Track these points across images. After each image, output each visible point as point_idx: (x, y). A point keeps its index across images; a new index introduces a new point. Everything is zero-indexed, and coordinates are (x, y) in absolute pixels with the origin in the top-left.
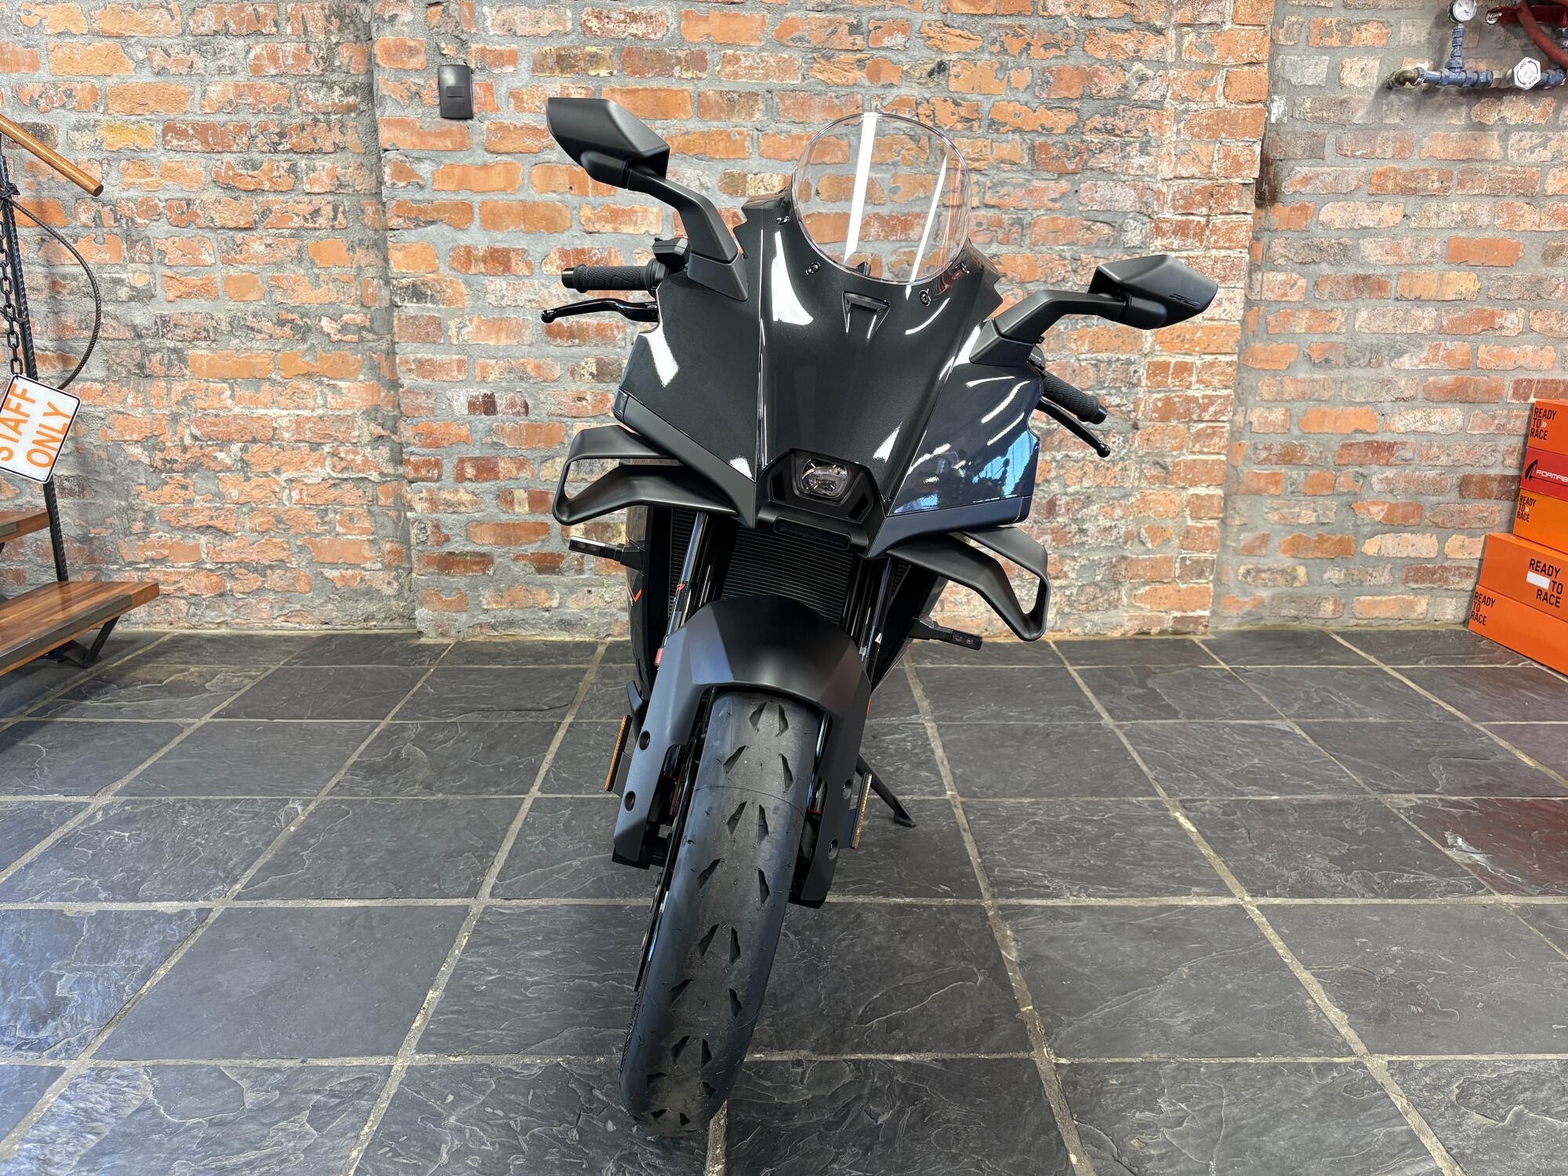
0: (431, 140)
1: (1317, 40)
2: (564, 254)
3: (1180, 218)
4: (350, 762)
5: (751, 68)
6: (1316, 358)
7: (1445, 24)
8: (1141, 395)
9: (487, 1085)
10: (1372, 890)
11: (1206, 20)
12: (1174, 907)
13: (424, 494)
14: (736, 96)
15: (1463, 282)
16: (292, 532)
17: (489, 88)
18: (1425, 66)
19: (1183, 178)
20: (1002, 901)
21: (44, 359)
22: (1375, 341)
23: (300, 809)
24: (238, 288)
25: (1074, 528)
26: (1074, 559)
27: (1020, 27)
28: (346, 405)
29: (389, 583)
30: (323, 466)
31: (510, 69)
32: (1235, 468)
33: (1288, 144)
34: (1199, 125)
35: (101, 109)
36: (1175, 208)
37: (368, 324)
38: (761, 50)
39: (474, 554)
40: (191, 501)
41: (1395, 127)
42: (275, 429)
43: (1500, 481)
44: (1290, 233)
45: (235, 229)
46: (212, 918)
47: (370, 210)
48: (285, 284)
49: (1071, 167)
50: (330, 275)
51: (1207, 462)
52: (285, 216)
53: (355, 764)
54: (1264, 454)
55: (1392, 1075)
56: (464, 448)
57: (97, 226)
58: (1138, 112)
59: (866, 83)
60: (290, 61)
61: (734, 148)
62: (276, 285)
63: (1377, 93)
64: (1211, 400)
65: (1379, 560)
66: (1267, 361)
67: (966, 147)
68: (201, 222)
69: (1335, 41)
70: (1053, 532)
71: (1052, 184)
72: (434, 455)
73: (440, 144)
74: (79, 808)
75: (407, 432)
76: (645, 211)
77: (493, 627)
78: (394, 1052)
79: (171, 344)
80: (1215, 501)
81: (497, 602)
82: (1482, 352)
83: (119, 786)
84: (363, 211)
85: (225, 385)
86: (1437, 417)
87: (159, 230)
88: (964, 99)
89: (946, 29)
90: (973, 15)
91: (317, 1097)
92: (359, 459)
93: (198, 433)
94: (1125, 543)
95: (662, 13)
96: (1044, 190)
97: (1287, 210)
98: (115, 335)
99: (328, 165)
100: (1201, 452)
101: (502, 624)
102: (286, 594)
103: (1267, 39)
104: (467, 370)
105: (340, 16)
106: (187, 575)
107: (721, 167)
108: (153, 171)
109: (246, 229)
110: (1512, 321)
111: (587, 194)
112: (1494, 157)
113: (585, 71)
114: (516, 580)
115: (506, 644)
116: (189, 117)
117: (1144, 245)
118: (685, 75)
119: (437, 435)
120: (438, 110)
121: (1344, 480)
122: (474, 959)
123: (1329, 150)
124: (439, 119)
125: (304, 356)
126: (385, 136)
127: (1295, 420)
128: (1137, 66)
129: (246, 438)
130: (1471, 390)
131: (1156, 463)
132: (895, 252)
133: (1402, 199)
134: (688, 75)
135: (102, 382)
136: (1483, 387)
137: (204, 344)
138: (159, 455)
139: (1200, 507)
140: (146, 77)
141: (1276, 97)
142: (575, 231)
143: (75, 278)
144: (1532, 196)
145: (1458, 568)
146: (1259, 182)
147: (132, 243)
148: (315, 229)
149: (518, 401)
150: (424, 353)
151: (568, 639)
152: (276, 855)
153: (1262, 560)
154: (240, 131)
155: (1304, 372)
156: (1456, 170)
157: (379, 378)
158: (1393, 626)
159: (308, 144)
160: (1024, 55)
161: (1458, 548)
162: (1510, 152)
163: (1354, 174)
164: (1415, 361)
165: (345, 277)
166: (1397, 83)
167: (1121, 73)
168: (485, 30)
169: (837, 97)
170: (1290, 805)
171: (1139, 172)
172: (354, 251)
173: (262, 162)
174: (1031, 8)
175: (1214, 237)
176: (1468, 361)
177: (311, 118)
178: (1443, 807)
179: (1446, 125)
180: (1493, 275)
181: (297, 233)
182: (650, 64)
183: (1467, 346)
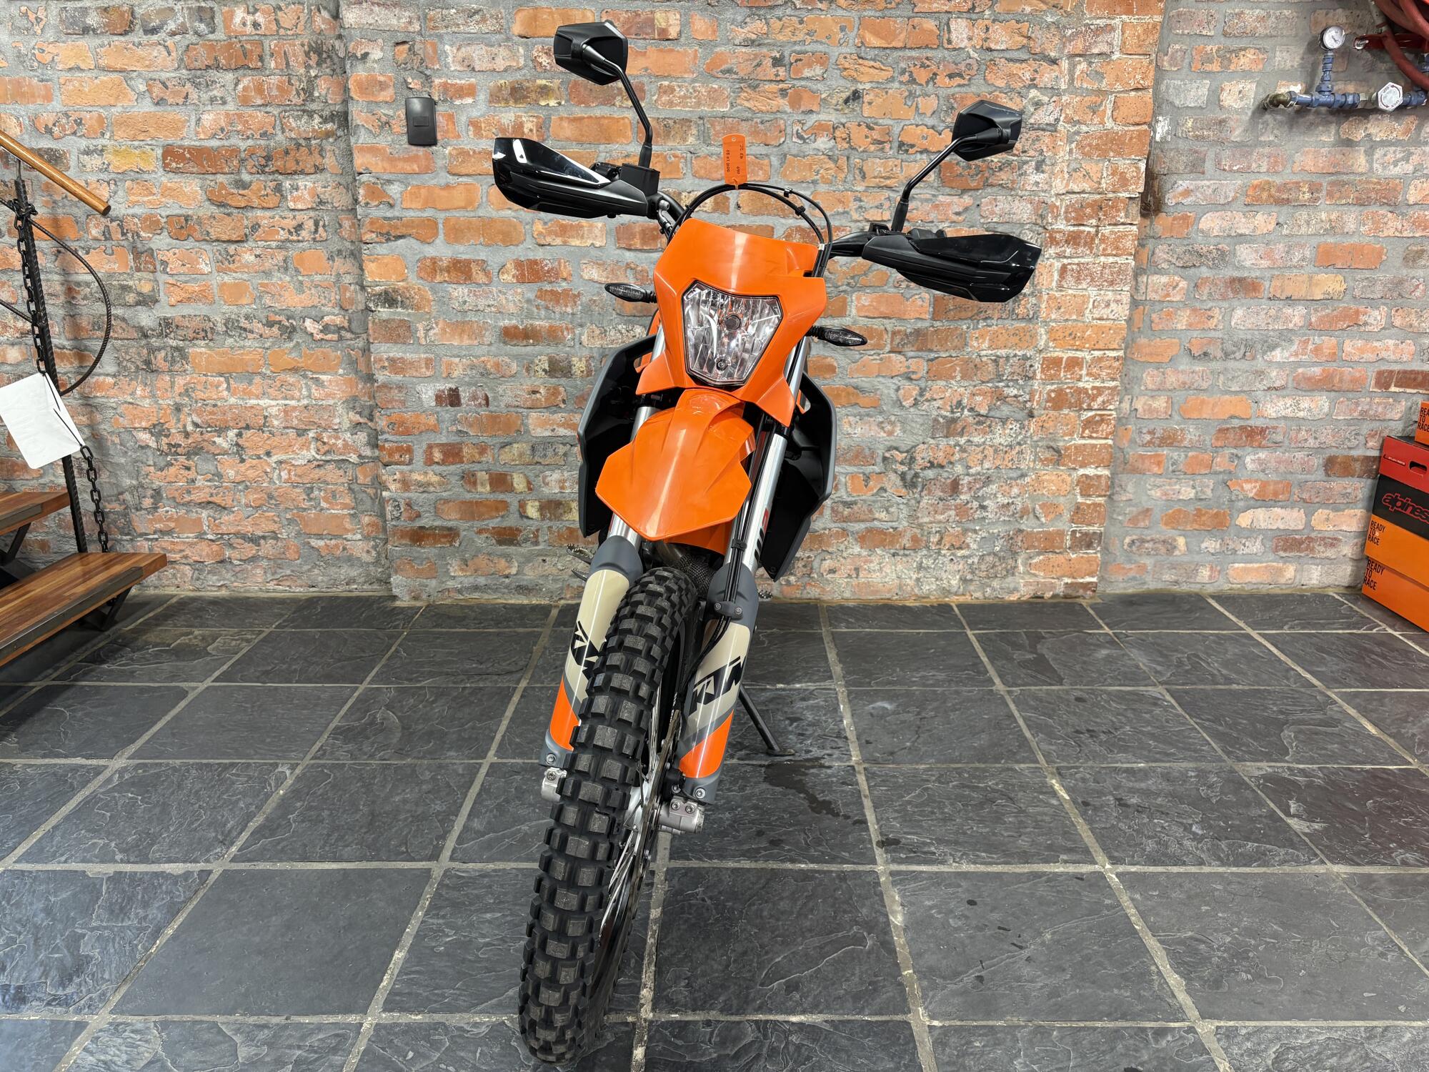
0: (400, 165)
1: (1199, 66)
2: (519, 264)
3: (1072, 229)
4: (332, 726)
5: (685, 97)
6: (1196, 352)
7: (1316, 50)
8: (1036, 387)
9: (441, 1042)
10: (1219, 859)
11: (1096, 51)
12: (1044, 874)
13: (397, 476)
14: (671, 122)
15: (1331, 283)
16: (282, 507)
17: (451, 118)
18: (1297, 88)
19: (1075, 193)
20: (895, 867)
21: (63, 357)
22: (1249, 337)
23: (288, 772)
24: (232, 293)
25: (975, 504)
26: (975, 531)
27: (927, 58)
28: (328, 396)
29: (368, 552)
30: (308, 450)
31: (469, 100)
32: (1122, 450)
33: (1171, 160)
34: (1090, 145)
35: (107, 135)
36: (1067, 220)
37: (346, 325)
38: (694, 81)
39: (442, 528)
40: (193, 481)
41: (1270, 144)
42: (266, 417)
43: (1362, 461)
44: (1173, 240)
45: (230, 241)
46: (213, 877)
47: (346, 224)
48: (273, 290)
49: (973, 184)
50: (312, 281)
51: (1095, 446)
52: (272, 230)
53: (337, 728)
54: (1148, 437)
55: (1219, 1040)
56: (433, 435)
57: (106, 239)
58: (1033, 134)
59: (788, 109)
60: (275, 92)
61: (671, 170)
62: (265, 291)
63: (1254, 113)
64: (1100, 391)
65: (1252, 532)
66: (1151, 354)
67: (876, 166)
68: (197, 235)
70: (956, 508)
71: (955, 199)
72: (405, 442)
73: (408, 168)
74: (98, 771)
75: (382, 423)
76: (591, 226)
77: (459, 591)
78: (364, 1011)
79: (174, 343)
80: (1103, 481)
81: (462, 570)
82: (1348, 347)
83: (133, 748)
84: (341, 226)
85: (222, 379)
86: (1305, 403)
87: (161, 243)
88: (876, 124)
89: (860, 61)
90: (885, 48)
91: (298, 1052)
92: (340, 443)
93: (198, 420)
94: (1021, 517)
96: (949, 204)
97: (1170, 219)
98: (124, 336)
99: (310, 185)
100: (1091, 437)
101: (467, 589)
102: (277, 562)
103: (1152, 66)
104: (434, 368)
105: (319, 52)
106: (191, 545)
108: (155, 190)
109: (237, 242)
110: (1375, 317)
112: (1360, 170)
113: (536, 101)
114: (479, 550)
115: (471, 608)
116: (186, 143)
118: (626, 104)
119: (408, 424)
120: (405, 138)
121: (1221, 462)
122: (435, 921)
123: (1209, 165)
124: (407, 146)
125: (290, 353)
126: (359, 161)
127: (1176, 407)
128: (1033, 93)
129: (241, 425)
130: (1336, 380)
131: (1049, 447)
133: (1275, 209)
135: (114, 376)
136: (1347, 377)
137: (203, 343)
138: (165, 440)
139: (1090, 486)
140: (147, 106)
141: (1160, 118)
142: (529, 243)
143: (88, 284)
144: (1393, 206)
145: (1323, 539)
146: (1144, 196)
147: (137, 254)
148: (299, 241)
149: (480, 394)
150: (395, 352)
151: (526, 602)
152: (267, 819)
153: (1146, 532)
154: (231, 156)
155: (1184, 364)
156: (1325, 182)
157: (356, 372)
158: (1264, 589)
159: (292, 166)
160: (931, 84)
161: (1324, 521)
162: (1375, 165)
163: (1231, 187)
164: (1286, 354)
165: (325, 284)
166: (1272, 104)
167: (1018, 100)
168: (447, 66)
169: (762, 123)
170: (1154, 771)
171: (1035, 188)
172: (334, 261)
173: (251, 182)
174: (937, 42)
175: (1103, 246)
176: (1335, 354)
177: (293, 143)
178: (1289, 775)
179: (1317, 142)
180: (1358, 277)
181: (283, 245)
182: (594, 94)
183: (1334, 340)
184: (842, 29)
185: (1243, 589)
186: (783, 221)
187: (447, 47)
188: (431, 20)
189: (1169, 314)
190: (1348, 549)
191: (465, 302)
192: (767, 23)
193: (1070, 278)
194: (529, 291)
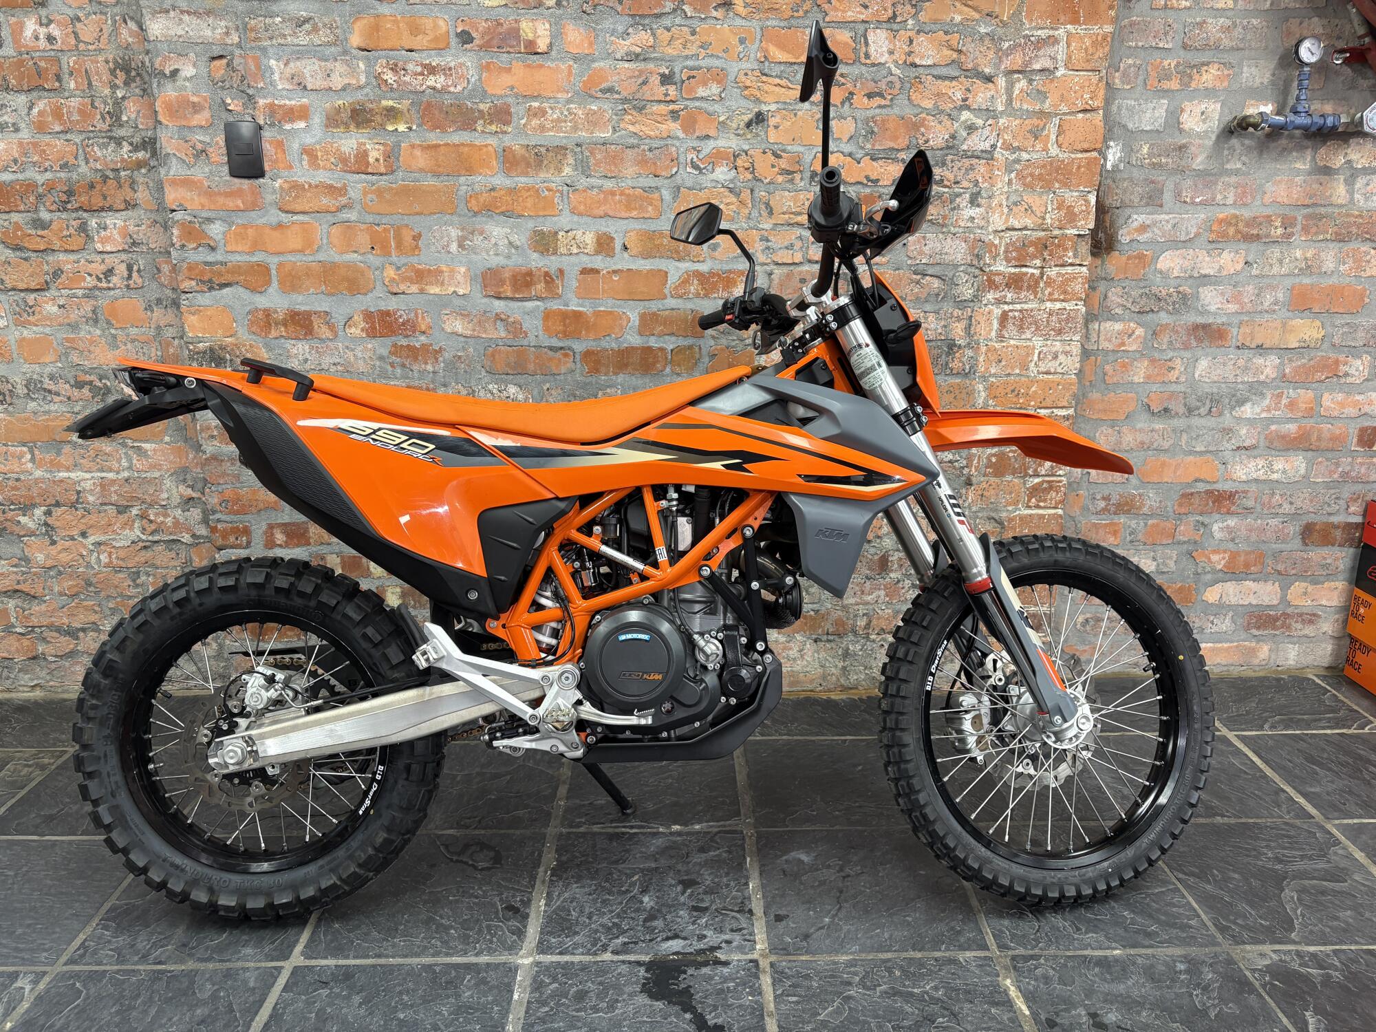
0: (221, 200)
1: (1156, 84)
2: (368, 316)
3: (1013, 270)
4: (107, 906)
5: (558, 120)
6: (1156, 408)
7: (1289, 65)
11: (1037, 66)
14: (543, 150)
15: (1307, 330)
16: (103, 594)
17: (280, 145)
18: (1268, 108)
19: (1015, 229)
22: (1215, 390)
23: (27, 989)
24: (32, 349)
25: (907, 583)
27: (842, 75)
28: (153, 467)
30: (132, 529)
31: (302, 125)
32: (1073, 518)
33: (1125, 191)
36: (1008, 260)
38: (569, 101)
41: (1237, 172)
42: (78, 492)
43: (1344, 528)
44: (1127, 283)
45: (27, 290)
47: (166, 268)
48: (82, 345)
50: (128, 335)
51: (1042, 516)
52: (77, 276)
53: (113, 908)
54: (1102, 504)
56: (274, 514)
58: (967, 162)
59: (681, 134)
60: (76, 117)
61: (545, 206)
62: (70, 346)
63: (1218, 137)
65: (1220, 608)
66: (1105, 411)
67: (784, 200)
69: (1174, 84)
70: (886, 588)
72: (241, 522)
73: (231, 204)
75: (212, 500)
76: (452, 271)
82: (1327, 400)
84: (159, 270)
85: (25, 449)
86: (1279, 465)
88: (784, 151)
89: (764, 78)
90: (792, 64)
92: (169, 521)
95: (461, 65)
97: (1124, 258)
99: (120, 223)
100: (1038, 507)
103: (1102, 85)
105: (127, 69)
107: (531, 224)
109: (37, 290)
110: (1358, 367)
111: (389, 254)
112: (1340, 201)
113: (383, 126)
118: (489, 129)
119: (244, 502)
120: (226, 169)
121: (1185, 531)
123: (1167, 197)
124: (228, 178)
126: (172, 196)
128: (965, 115)
129: (51, 501)
130: (1314, 437)
131: (990, 519)
133: (1243, 246)
134: (494, 128)
136: (1326, 435)
137: (1, 408)
141: (1112, 144)
142: (379, 292)
145: (1301, 615)
146: (1094, 232)
148: (109, 289)
154: (26, 191)
155: (1143, 422)
156: (1300, 215)
157: (186, 441)
158: (1236, 672)
159: (97, 202)
160: (847, 104)
161: (1300, 595)
162: (1357, 196)
163: (1193, 221)
164: (1258, 410)
165: (142, 338)
166: (1239, 127)
167: (949, 123)
168: (272, 83)
169: (650, 150)
170: (1134, 964)
171: (969, 224)
172: (152, 311)
173: (51, 221)
174: (853, 56)
175: (1049, 290)
176: (1312, 408)
177: (99, 174)
178: (1300, 965)
179: (1290, 169)
180: (1338, 322)
181: (90, 293)
182: (451, 118)
183: (1310, 394)
184: (742, 41)
186: (677, 264)
187: (273, 62)
188: (252, 30)
189: (1124, 366)
190: (1328, 626)
191: (306, 360)
192: (654, 34)
193: (1011, 329)
194: (382, 346)
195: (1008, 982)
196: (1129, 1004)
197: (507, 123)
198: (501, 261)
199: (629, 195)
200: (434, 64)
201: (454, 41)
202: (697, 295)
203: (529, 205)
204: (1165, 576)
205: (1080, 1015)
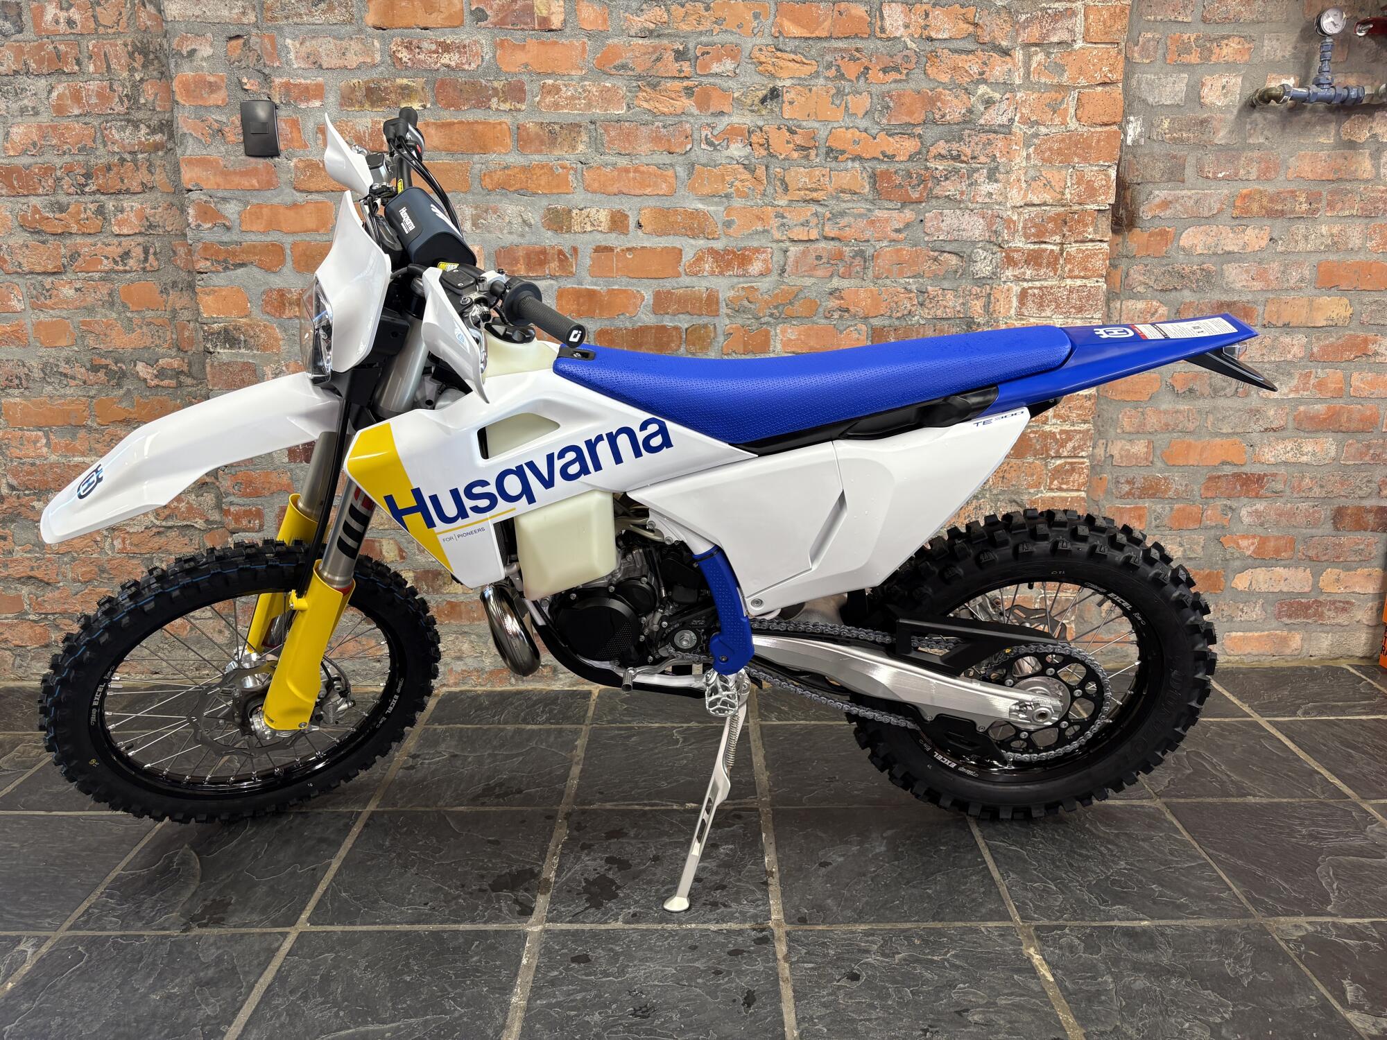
0: (237, 180)
1: (1175, 57)
3: (1032, 247)
4: (113, 875)
5: (573, 98)
6: (1180, 388)
7: (1311, 38)
11: (1055, 39)
14: (557, 127)
15: (1334, 308)
17: (295, 124)
18: (1291, 82)
19: (1034, 205)
23: (29, 952)
24: (48, 333)
27: (857, 50)
29: (220, 632)
31: (317, 103)
32: (1096, 502)
33: (1146, 167)
34: (1050, 149)
36: (1026, 236)
37: (185, 368)
38: (583, 79)
40: (10, 552)
41: (1259, 147)
43: (1376, 513)
44: (1149, 260)
45: (44, 273)
47: (182, 251)
48: (97, 329)
49: (915, 196)
50: (143, 318)
51: (1065, 499)
52: (94, 257)
54: (1126, 488)
56: (286, 497)
58: (984, 137)
59: (696, 112)
60: (94, 100)
61: (558, 183)
62: (86, 330)
63: (1240, 111)
64: (1069, 435)
65: (1250, 596)
66: (1128, 392)
67: (800, 177)
68: (9, 267)
69: (1194, 58)
71: (895, 214)
72: (254, 505)
73: (245, 183)
75: (225, 483)
82: (1356, 379)
84: (174, 252)
85: (40, 433)
86: (1308, 447)
88: (799, 127)
89: (779, 54)
90: (806, 39)
92: (183, 506)
93: (15, 483)
95: (476, 42)
96: (887, 220)
97: (1146, 235)
99: (137, 206)
100: (1060, 489)
103: (1121, 57)
105: (145, 52)
106: (10, 626)
107: (545, 202)
109: (54, 273)
112: (1365, 176)
113: (397, 104)
117: (994, 276)
118: (504, 106)
119: (257, 484)
120: (242, 148)
121: (1212, 514)
123: (1189, 172)
124: (244, 157)
125: (120, 402)
126: (188, 175)
127: (1158, 452)
128: (982, 89)
130: (1344, 418)
131: (1012, 501)
132: (733, 287)
133: (1268, 222)
134: (506, 106)
137: (16, 392)
141: (1132, 118)
145: (1334, 602)
146: (1115, 208)
148: (126, 272)
154: (45, 173)
155: (1167, 403)
156: (1325, 191)
158: (1267, 662)
159: (115, 185)
160: (862, 78)
161: (1333, 582)
162: (1382, 171)
163: (1217, 195)
164: (1285, 390)
165: (160, 321)
166: (1261, 101)
167: (966, 97)
168: (288, 63)
169: (664, 127)
170: (1162, 934)
171: (987, 200)
172: (168, 294)
173: (69, 204)
174: (868, 30)
175: (1069, 266)
176: (1341, 389)
177: (117, 157)
178: (1337, 936)
179: (1314, 144)
180: (1366, 300)
181: (107, 276)
182: (465, 96)
183: (1339, 373)
184: (756, 16)
185: (1243, 663)
186: (692, 241)
187: (288, 41)
188: (269, 9)
190: (1364, 615)
192: (668, 11)
193: (1031, 308)
195: (1032, 951)
196: (1157, 972)
197: (521, 101)
198: (514, 239)
199: (642, 173)
200: (448, 42)
201: (468, 19)
202: (712, 273)
203: (543, 183)
204: (1192, 563)
205: (1106, 982)
